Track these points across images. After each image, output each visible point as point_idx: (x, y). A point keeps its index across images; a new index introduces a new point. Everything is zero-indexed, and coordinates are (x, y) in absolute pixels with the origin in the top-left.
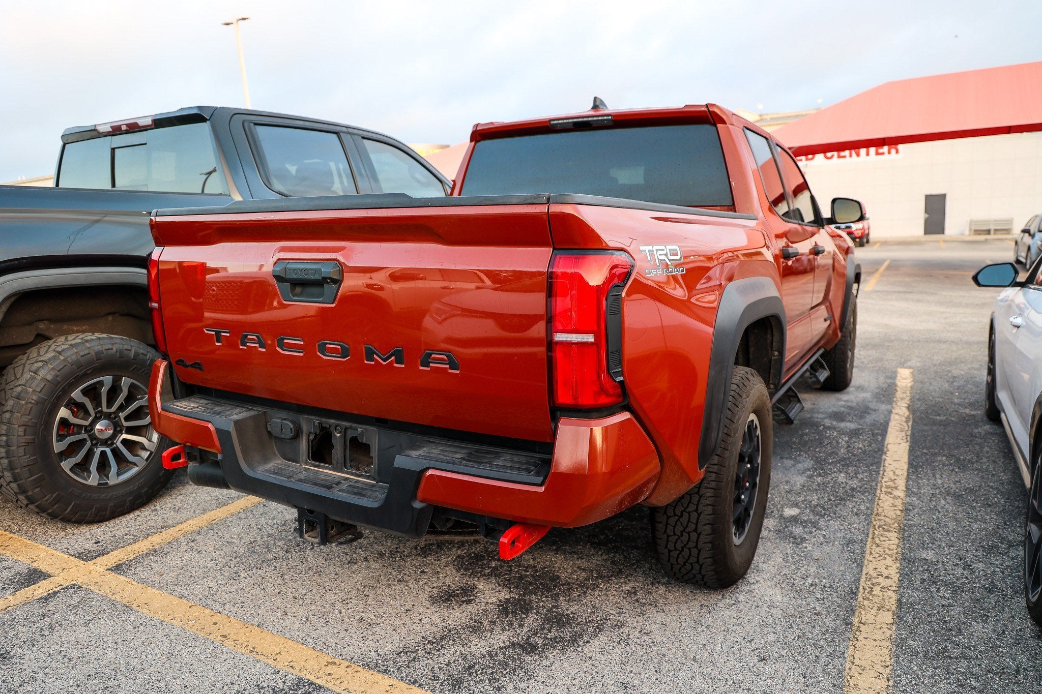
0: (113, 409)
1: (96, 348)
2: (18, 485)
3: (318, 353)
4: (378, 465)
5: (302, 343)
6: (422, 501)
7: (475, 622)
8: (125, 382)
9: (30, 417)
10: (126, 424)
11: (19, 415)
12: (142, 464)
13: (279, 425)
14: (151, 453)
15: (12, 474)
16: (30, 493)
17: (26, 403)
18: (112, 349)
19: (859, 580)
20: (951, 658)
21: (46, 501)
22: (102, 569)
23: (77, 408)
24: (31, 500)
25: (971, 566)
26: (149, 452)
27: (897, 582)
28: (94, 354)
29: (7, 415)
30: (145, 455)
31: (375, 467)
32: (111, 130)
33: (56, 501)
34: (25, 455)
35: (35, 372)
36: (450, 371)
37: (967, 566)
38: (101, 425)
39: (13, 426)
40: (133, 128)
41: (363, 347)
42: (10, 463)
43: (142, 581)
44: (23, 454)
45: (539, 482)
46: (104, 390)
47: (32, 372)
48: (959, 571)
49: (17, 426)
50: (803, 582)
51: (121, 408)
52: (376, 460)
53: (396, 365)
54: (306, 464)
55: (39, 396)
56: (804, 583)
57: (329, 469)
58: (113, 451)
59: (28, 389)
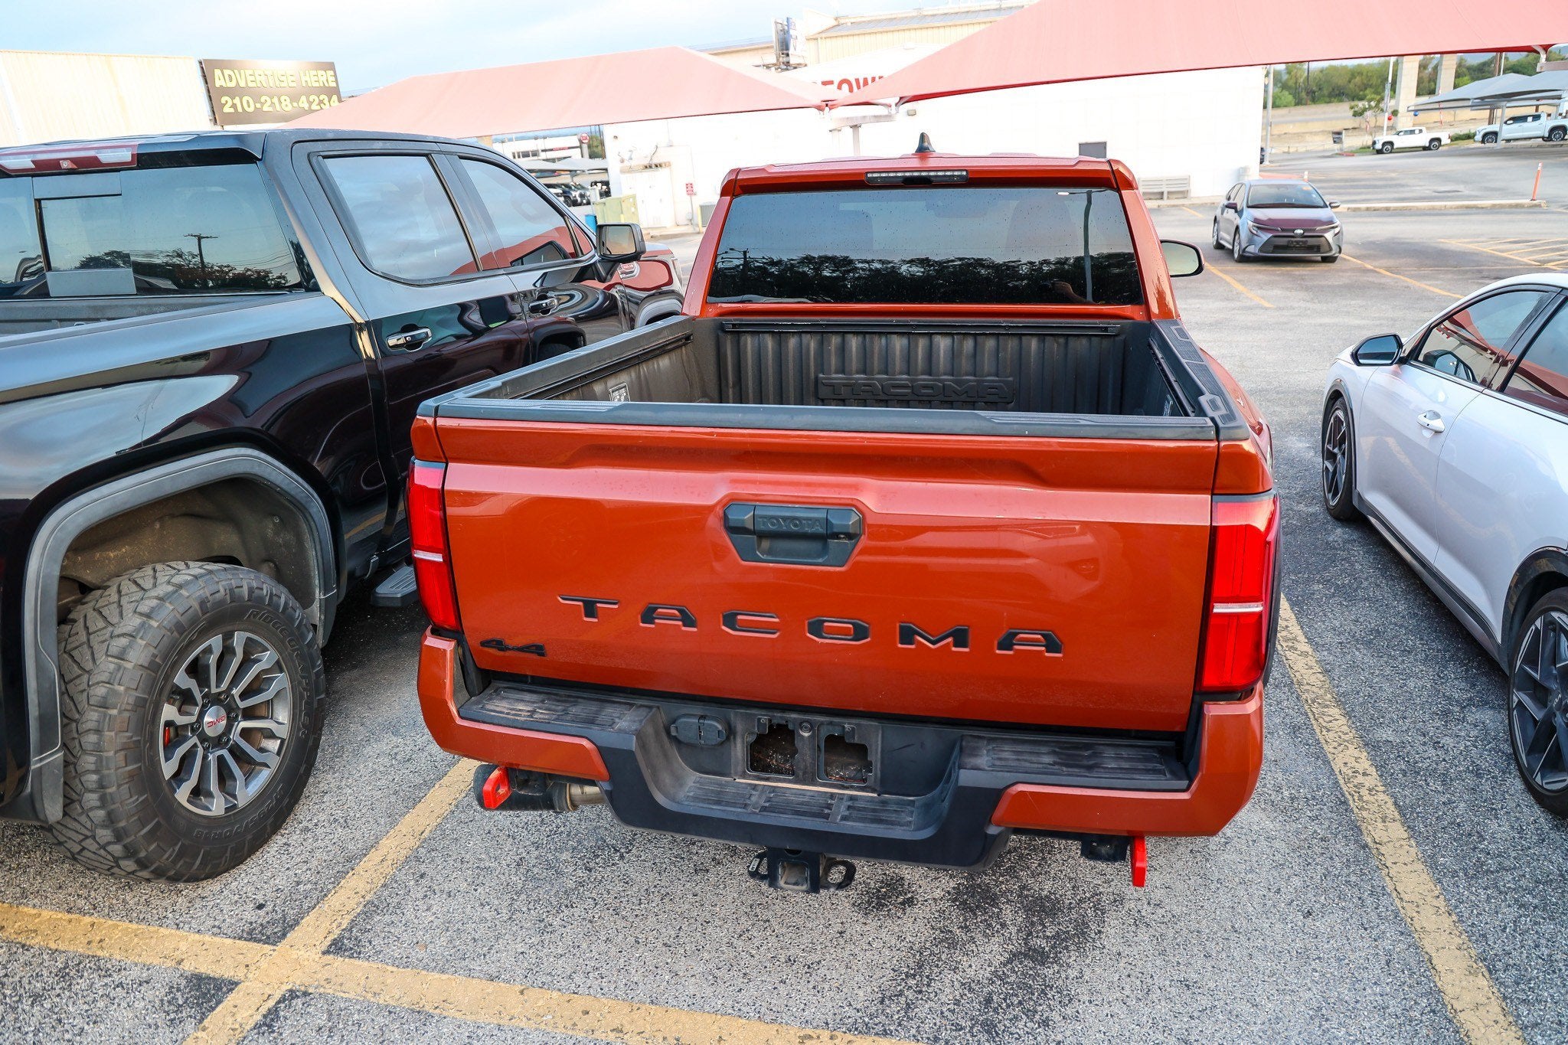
0: (224, 686)
1: (198, 594)
2: (125, 846)
3: (808, 635)
4: (882, 771)
5: (777, 620)
6: (998, 825)
7: (942, 932)
8: (239, 639)
9: (129, 734)
10: (242, 705)
11: (113, 734)
12: (274, 762)
13: (695, 727)
14: (283, 741)
15: (113, 831)
16: (142, 854)
17: (120, 712)
18: (218, 591)
19: (1337, 782)
20: (1492, 872)
21: (167, 859)
22: (315, 954)
23: (185, 699)
24: (142, 864)
25: (1439, 742)
26: (279, 741)
27: (1378, 778)
28: (198, 608)
29: (92, 738)
30: (273, 745)
31: (876, 775)
32: (33, 166)
33: (180, 855)
34: (131, 797)
35: (121, 657)
36: (1047, 654)
37: (1436, 745)
38: (209, 716)
39: (105, 754)
40: (87, 166)
41: (898, 625)
42: (109, 814)
43: (404, 963)
44: (128, 796)
45: (1185, 787)
46: (213, 660)
47: (112, 656)
48: (1432, 752)
49: (111, 753)
50: (1280, 796)
51: (234, 682)
52: (877, 766)
53: (954, 649)
54: (744, 775)
55: (137, 697)
56: (1282, 798)
57: (790, 782)
58: (231, 751)
59: (117, 687)
